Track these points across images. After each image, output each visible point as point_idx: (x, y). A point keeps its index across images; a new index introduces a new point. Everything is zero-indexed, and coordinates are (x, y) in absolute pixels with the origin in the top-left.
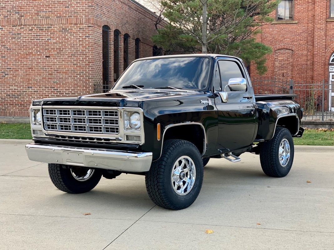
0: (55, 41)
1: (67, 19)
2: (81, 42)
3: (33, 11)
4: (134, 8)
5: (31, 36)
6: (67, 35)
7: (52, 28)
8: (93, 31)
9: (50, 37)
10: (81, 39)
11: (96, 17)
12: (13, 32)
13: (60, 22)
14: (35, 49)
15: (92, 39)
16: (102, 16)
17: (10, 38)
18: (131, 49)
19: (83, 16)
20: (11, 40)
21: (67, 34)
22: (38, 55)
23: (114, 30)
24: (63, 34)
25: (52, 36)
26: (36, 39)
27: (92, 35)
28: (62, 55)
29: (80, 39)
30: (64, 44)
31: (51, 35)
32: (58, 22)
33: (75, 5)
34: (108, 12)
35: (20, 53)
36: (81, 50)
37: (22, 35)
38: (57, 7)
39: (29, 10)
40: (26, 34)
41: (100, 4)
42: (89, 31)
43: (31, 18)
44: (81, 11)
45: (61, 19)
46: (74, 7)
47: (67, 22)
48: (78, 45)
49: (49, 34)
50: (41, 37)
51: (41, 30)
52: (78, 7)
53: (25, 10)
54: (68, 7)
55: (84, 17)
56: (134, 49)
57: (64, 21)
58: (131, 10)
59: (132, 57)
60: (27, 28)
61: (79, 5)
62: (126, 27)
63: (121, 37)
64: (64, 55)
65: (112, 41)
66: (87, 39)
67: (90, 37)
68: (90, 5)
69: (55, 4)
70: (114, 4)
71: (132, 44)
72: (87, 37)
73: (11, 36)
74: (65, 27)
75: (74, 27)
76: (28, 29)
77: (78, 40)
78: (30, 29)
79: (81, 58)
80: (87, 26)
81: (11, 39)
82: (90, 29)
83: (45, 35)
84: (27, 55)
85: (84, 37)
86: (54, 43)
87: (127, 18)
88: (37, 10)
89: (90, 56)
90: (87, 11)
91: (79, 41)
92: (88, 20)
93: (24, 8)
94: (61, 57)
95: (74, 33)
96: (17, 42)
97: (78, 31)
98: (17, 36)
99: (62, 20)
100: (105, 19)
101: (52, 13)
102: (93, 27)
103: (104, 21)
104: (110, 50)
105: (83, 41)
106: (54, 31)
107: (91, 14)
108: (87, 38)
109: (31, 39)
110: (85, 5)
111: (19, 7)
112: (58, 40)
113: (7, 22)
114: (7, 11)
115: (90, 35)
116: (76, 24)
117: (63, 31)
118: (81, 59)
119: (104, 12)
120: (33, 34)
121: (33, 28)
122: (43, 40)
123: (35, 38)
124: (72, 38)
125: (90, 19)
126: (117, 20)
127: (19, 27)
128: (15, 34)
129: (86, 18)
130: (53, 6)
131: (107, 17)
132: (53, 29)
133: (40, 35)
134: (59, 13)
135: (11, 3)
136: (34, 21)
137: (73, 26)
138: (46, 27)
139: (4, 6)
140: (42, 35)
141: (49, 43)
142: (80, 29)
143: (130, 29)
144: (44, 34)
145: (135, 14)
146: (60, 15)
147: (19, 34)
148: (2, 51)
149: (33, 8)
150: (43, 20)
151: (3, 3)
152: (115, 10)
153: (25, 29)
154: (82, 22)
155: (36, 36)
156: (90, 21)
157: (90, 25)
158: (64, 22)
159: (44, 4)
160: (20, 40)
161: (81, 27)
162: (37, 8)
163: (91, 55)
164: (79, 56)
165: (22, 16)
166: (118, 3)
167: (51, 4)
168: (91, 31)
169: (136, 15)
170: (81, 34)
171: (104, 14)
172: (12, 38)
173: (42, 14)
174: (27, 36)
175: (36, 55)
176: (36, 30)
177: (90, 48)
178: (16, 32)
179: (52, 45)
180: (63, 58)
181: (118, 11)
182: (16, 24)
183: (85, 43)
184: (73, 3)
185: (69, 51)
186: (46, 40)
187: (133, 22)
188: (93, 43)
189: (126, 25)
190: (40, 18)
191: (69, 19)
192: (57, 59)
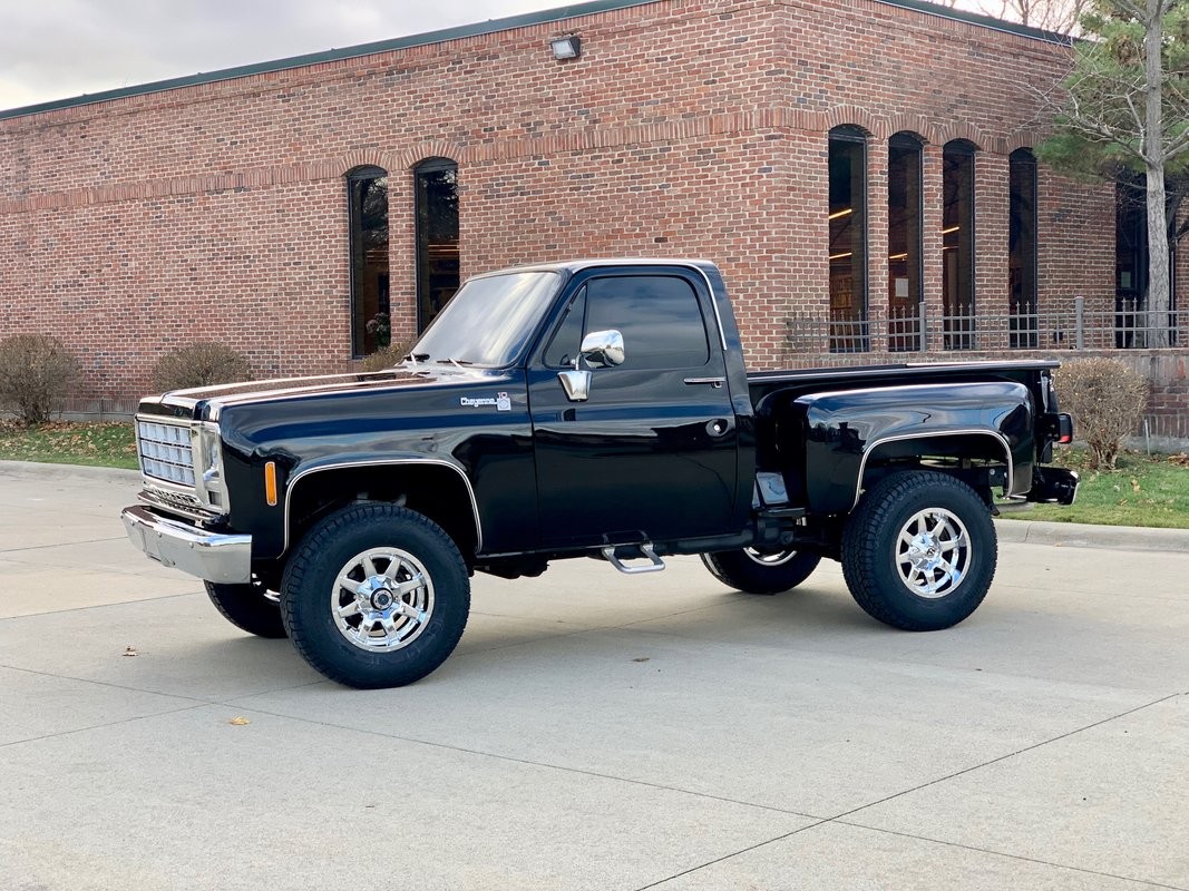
0: (678, 190)
1: (711, 120)
2: (748, 189)
3: (624, 102)
4: (1002, 48)
5: (618, 179)
6: (710, 170)
7: (672, 151)
8: (783, 150)
9: (668, 180)
10: (748, 181)
11: (794, 105)
12: (573, 171)
13: (691, 131)
14: (629, 219)
15: (778, 175)
16: (827, 98)
17: (566, 189)
18: (984, 188)
19: (752, 107)
20: (570, 195)
21: (710, 166)
22: (637, 236)
23: (889, 134)
24: (700, 168)
25: (671, 176)
26: (631, 189)
27: (779, 162)
28: (696, 232)
29: (744, 178)
30: (702, 197)
31: (669, 173)
32: (686, 133)
33: (733, 73)
34: (859, 79)
35: (592, 233)
36: (747, 213)
37: (596, 177)
38: (685, 86)
39: (613, 102)
40: (605, 174)
41: (816, 58)
42: (771, 151)
43: (618, 124)
44: (749, 91)
45: (696, 121)
46: (729, 79)
47: (711, 130)
48: (740, 199)
49: (665, 169)
50: (644, 182)
51: (644, 159)
52: (740, 78)
53: (602, 104)
54: (714, 82)
55: (756, 108)
56: (1001, 190)
57: (701, 125)
58: (982, 56)
59: (991, 216)
60: (609, 156)
61: (742, 74)
62: (957, 118)
63: (928, 155)
64: (702, 231)
65: (882, 173)
66: (765, 179)
67: (773, 172)
68: (773, 68)
69: (679, 75)
70: (889, 48)
71: (992, 172)
72: (765, 170)
73: (569, 183)
74: (705, 145)
75: (729, 142)
76: (610, 160)
77: (740, 183)
78: (617, 158)
79: (748, 238)
80: (763, 136)
81: (568, 191)
82: (772, 147)
83: (654, 175)
84: (608, 237)
85: (756, 173)
86: (676, 197)
87: (965, 86)
88: (632, 100)
89: (774, 231)
90: (765, 88)
91: (743, 185)
92: (767, 115)
93: (601, 98)
94: (694, 237)
95: (728, 161)
96: (585, 199)
97: (741, 154)
98: (583, 182)
99: (696, 125)
100: (843, 105)
101: (672, 105)
102: (781, 136)
103: (840, 110)
104: (872, 202)
105: (753, 184)
106: (677, 161)
107: (774, 98)
108: (764, 175)
109: (618, 190)
110: (758, 71)
111: (589, 94)
112: (686, 186)
113: (560, 142)
114: (560, 110)
115: (774, 163)
116: (734, 134)
117: (699, 159)
118: (749, 243)
119: (837, 82)
120: (623, 175)
121: (623, 154)
122: (647, 188)
123: (629, 184)
124: (725, 176)
125: (772, 113)
126: (910, 99)
127: (589, 156)
128: (579, 177)
129: (761, 114)
130: (673, 82)
131: (854, 97)
132: (674, 155)
133: (641, 177)
134: (689, 104)
135: (568, 85)
136: (625, 132)
137: (726, 139)
138: (655, 151)
139: (551, 95)
140: (646, 176)
141: (664, 198)
142: (745, 147)
143: (978, 121)
144: (651, 172)
145: (1006, 66)
146: (692, 109)
147: (587, 176)
148: (548, 230)
149: (624, 95)
150: (647, 130)
151: (549, 88)
152: (899, 68)
153: (603, 159)
154: (751, 124)
155: (632, 177)
156: (772, 120)
157: (772, 133)
158: (702, 129)
159: (651, 79)
160: (592, 193)
161: (748, 142)
162: (633, 93)
163: (775, 226)
164: (741, 233)
165: (595, 122)
166: (914, 44)
167: (669, 76)
168: (776, 150)
169: (1014, 68)
170: (748, 163)
171: (838, 88)
172: (571, 189)
173: (645, 110)
174: (610, 179)
175: (629, 236)
176: (630, 160)
177: (773, 205)
178: (581, 171)
179: (672, 204)
180: (699, 243)
181: (909, 70)
182: (580, 146)
183: (759, 190)
184: (726, 68)
185: (716, 220)
186: (658, 189)
187: (999, 97)
188: (781, 188)
189: (958, 112)
190: (640, 124)
191: (716, 118)
192: (683, 244)
